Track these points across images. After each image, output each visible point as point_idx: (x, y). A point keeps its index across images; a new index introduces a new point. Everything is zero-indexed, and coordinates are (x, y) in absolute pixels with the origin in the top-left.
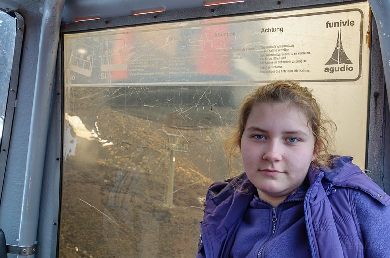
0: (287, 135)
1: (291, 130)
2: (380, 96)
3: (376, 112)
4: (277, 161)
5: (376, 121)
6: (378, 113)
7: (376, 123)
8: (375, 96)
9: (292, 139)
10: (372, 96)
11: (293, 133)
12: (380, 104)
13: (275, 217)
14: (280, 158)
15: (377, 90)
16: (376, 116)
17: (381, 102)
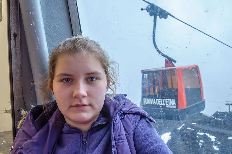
0: (88, 76)
1: (90, 72)
2: (18, 36)
3: (16, 48)
4: (84, 97)
5: (16, 54)
6: (17, 49)
7: (16, 56)
8: (14, 36)
9: (92, 78)
10: (12, 35)
11: (92, 73)
12: (18, 42)
13: (85, 140)
14: (86, 94)
15: (16, 32)
16: (16, 50)
17: (18, 40)
